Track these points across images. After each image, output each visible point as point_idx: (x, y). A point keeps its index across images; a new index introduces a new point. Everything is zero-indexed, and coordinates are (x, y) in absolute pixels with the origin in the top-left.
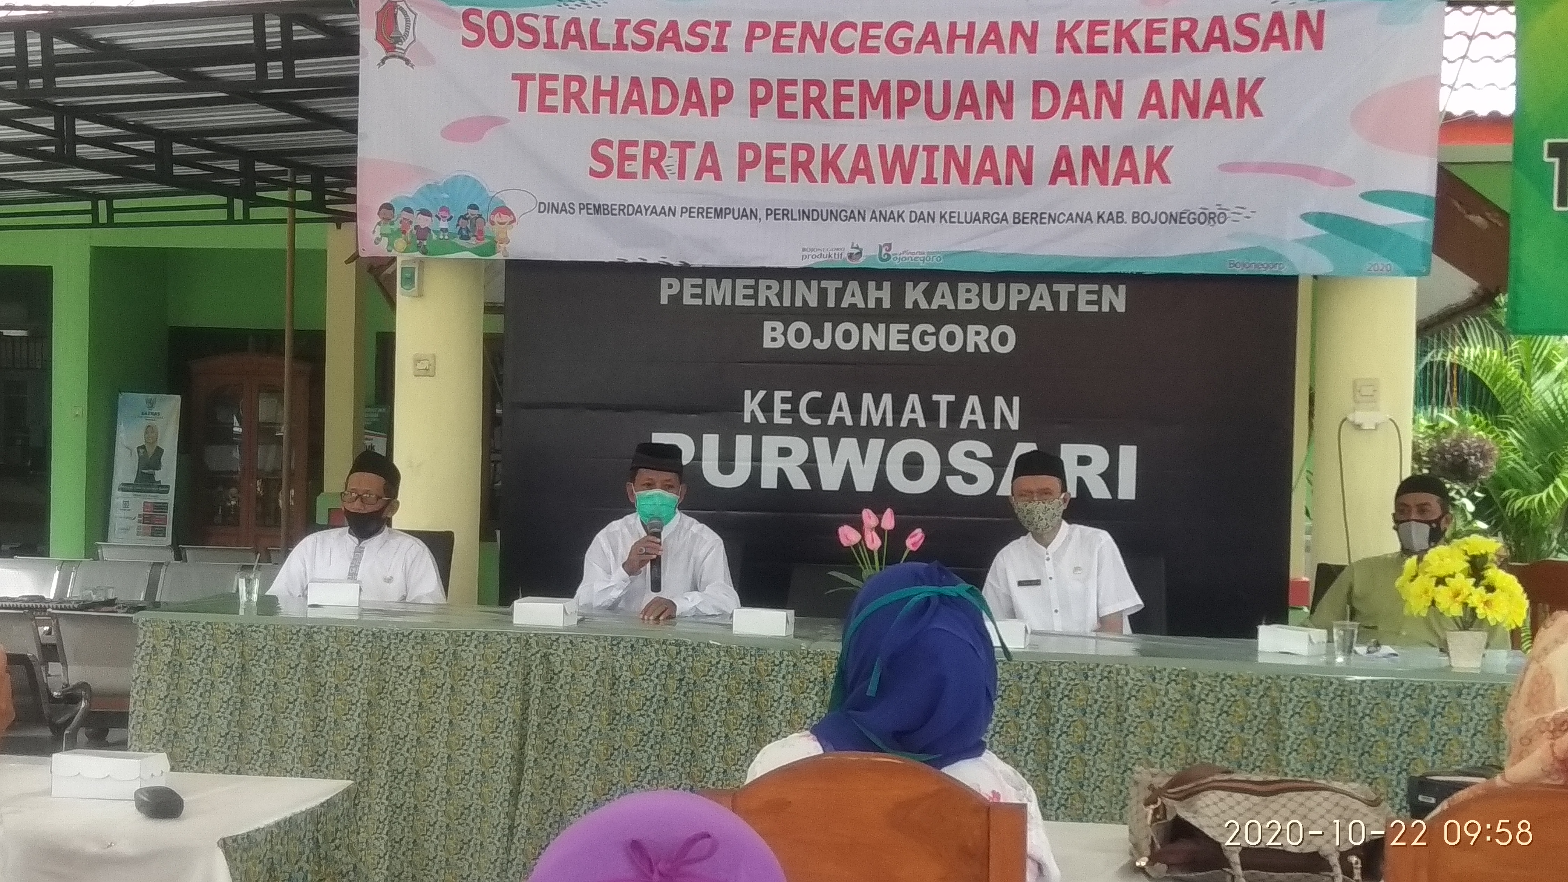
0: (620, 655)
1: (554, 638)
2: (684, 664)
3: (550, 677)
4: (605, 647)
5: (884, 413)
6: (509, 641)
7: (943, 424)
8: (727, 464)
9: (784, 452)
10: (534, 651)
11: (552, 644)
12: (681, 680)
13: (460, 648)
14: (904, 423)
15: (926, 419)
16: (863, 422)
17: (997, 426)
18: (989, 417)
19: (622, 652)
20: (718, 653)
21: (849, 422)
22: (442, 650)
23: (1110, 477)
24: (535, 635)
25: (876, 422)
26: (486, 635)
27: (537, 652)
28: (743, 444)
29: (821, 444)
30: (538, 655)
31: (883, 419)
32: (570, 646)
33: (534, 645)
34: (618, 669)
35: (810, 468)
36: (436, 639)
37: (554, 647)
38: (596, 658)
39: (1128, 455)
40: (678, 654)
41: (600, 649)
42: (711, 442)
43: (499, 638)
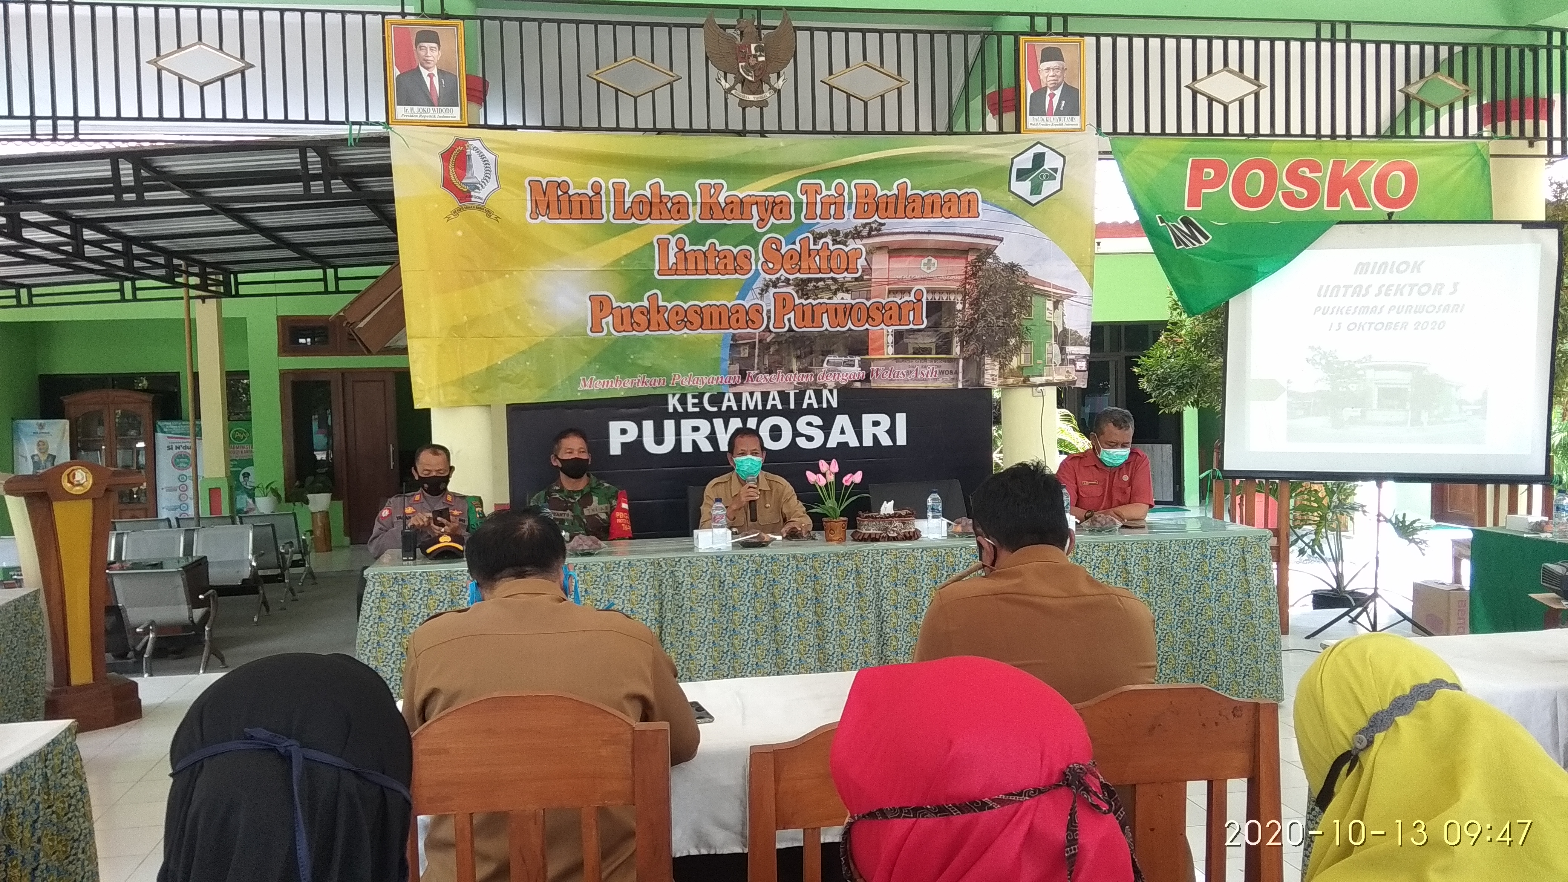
0: (723, 566)
1: (677, 560)
2: (766, 568)
3: (677, 585)
4: (712, 562)
5: (756, 402)
6: (646, 565)
7: (792, 406)
8: (659, 439)
9: (696, 429)
10: (664, 570)
11: (676, 564)
12: (765, 579)
13: (611, 573)
14: (769, 407)
15: (782, 404)
16: (744, 408)
17: (825, 405)
18: (820, 402)
19: (725, 564)
20: (788, 559)
21: (735, 408)
22: (599, 575)
23: (892, 432)
24: (664, 559)
25: (752, 407)
26: (630, 562)
27: (666, 571)
28: (669, 425)
29: (718, 423)
30: (668, 572)
31: (756, 405)
32: (688, 564)
33: (664, 566)
34: (722, 576)
35: (712, 438)
36: (594, 568)
37: (678, 566)
38: (707, 570)
39: (901, 418)
40: (762, 562)
41: (709, 564)
42: (648, 426)
43: (638, 564)
